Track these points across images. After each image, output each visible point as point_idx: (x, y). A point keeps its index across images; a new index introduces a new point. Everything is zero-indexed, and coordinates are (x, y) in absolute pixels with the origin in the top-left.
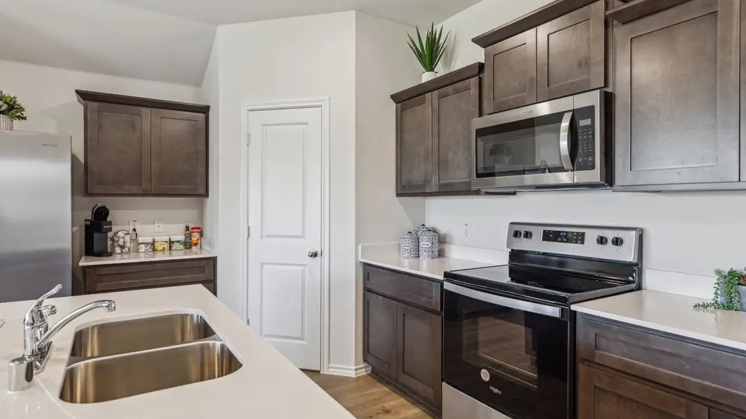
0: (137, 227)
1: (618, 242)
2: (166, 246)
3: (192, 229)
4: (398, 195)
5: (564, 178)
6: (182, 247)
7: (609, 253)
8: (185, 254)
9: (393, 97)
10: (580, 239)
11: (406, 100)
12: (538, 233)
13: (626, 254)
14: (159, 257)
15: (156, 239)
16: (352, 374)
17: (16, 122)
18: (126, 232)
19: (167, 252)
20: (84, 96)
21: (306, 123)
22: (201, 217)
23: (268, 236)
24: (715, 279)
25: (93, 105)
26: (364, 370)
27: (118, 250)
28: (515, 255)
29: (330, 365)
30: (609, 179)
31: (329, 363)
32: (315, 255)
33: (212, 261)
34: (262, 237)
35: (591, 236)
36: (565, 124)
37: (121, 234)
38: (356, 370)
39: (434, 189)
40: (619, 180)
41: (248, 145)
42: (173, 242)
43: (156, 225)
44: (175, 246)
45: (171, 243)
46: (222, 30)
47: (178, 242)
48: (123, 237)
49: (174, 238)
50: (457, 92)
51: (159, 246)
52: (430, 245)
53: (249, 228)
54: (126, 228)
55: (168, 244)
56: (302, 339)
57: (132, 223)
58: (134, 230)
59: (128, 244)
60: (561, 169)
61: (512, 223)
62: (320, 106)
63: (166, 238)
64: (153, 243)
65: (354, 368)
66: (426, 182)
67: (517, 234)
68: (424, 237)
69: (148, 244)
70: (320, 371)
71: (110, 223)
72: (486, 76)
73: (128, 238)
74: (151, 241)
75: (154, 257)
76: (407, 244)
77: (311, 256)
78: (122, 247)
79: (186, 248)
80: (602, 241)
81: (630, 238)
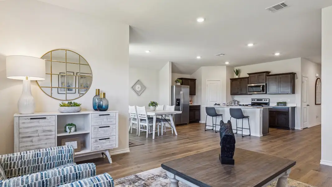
1: (267, 100)
4: (231, 95)
5: (262, 93)
7: (266, 102)
9: (230, 79)
10: (262, 100)
11: (232, 80)
12: (256, 100)
13: (268, 101)
22: (192, 99)
23: (211, 101)
24: (276, 103)
28: (252, 103)
30: (266, 93)
35: (263, 100)
36: (261, 86)
40: (267, 93)
41: (207, 87)
50: (244, 80)
53: (207, 100)
60: (261, 92)
62: (220, 81)
66: (238, 93)
67: (253, 100)
72: (249, 79)
80: (265, 100)
81: (268, 100)
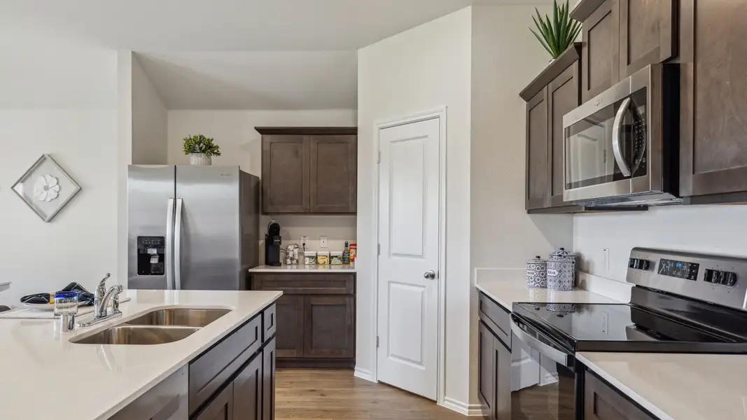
0: (307, 242)
2: (327, 260)
3: (351, 245)
4: (529, 212)
6: (339, 262)
8: (343, 268)
9: (523, 97)
10: (693, 273)
11: (532, 97)
14: (321, 270)
15: (319, 253)
16: (465, 412)
17: (213, 157)
18: (296, 246)
19: (327, 266)
20: (262, 131)
21: (426, 136)
23: (395, 254)
25: (268, 138)
26: (480, 410)
27: (289, 261)
29: (446, 398)
31: (445, 395)
32: (433, 276)
33: (352, 277)
34: (389, 256)
37: (291, 248)
38: (470, 408)
39: (547, 204)
40: (683, 188)
41: (378, 163)
42: (333, 257)
43: (322, 241)
44: (334, 261)
45: (331, 257)
46: (362, 53)
47: (336, 257)
48: (293, 252)
49: (333, 253)
50: (564, 81)
51: (320, 261)
52: (557, 273)
53: (379, 246)
54: (297, 242)
55: (328, 258)
56: (420, 363)
57: (302, 238)
58: (304, 244)
59: (296, 257)
61: (636, 249)
62: (438, 117)
63: (326, 253)
64: (316, 257)
65: (468, 405)
66: (544, 195)
68: (553, 264)
69: (312, 257)
70: (436, 402)
71: (280, 238)
72: (583, 60)
73: (296, 251)
74: (315, 255)
75: (317, 269)
76: (533, 271)
77: (427, 277)
78: (292, 259)
79: (344, 263)
